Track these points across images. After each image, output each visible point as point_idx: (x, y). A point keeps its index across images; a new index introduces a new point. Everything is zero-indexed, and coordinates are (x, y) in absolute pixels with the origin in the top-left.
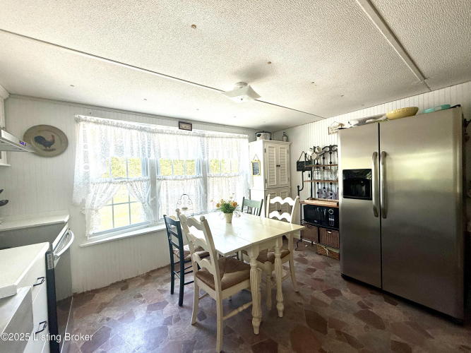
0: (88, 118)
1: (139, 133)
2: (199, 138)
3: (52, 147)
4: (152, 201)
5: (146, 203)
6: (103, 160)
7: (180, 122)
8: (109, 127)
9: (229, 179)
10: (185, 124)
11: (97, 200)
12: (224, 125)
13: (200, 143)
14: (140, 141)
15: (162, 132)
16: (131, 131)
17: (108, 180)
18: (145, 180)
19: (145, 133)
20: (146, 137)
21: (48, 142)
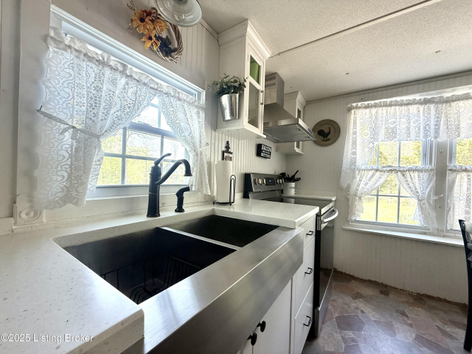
0: (360, 104)
1: (421, 108)
3: (329, 137)
4: (435, 201)
5: (425, 201)
6: (371, 145)
8: (380, 109)
11: (361, 187)
14: (422, 118)
16: (410, 107)
17: (375, 167)
18: (426, 171)
19: (432, 106)
20: (432, 110)
21: (327, 133)
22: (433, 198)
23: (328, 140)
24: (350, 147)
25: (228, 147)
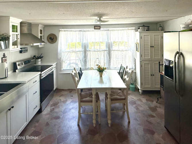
0: (62, 30)
1: (79, 32)
2: (106, 31)
3: (53, 40)
4: (84, 60)
5: (82, 61)
6: (66, 44)
7: (95, 26)
8: (68, 32)
9: (123, 52)
10: (97, 27)
11: (64, 58)
13: (106, 34)
14: (79, 36)
15: (88, 31)
16: (76, 32)
17: (68, 51)
18: (82, 51)
19: (82, 32)
20: (82, 33)
22: (84, 59)
23: (53, 41)
24: (60, 45)
25: (4, 55)
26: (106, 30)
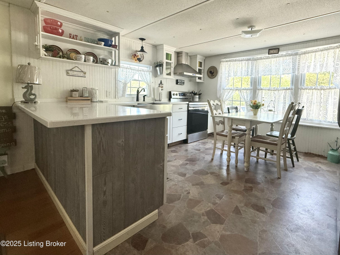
0: (224, 60)
2: (291, 57)
7: (269, 50)
8: (231, 62)
9: (322, 91)
10: (274, 50)
11: (224, 97)
12: (317, 40)
13: (291, 61)
14: (246, 67)
15: (261, 59)
16: (242, 62)
17: (230, 88)
18: (249, 90)
20: (250, 63)
21: (213, 73)
23: (214, 76)
24: (220, 79)
25: (161, 82)
26: (292, 55)
